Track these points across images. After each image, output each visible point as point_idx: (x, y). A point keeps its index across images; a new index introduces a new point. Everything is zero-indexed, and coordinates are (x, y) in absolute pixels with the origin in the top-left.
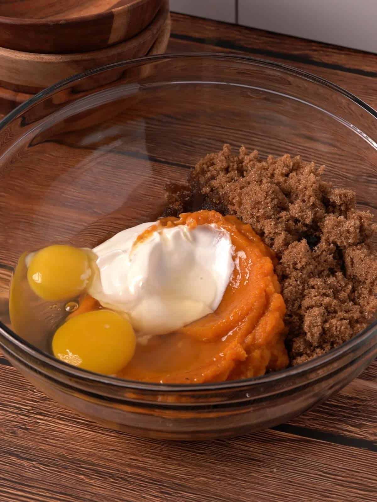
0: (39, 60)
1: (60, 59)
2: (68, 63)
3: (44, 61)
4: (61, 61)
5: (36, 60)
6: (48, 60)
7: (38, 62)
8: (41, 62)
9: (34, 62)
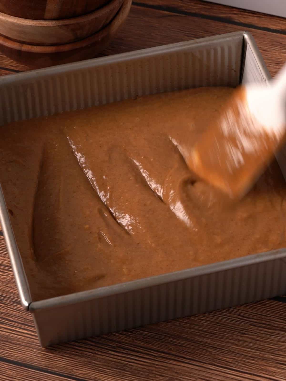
0: (39, 25)
1: (54, 24)
2: (60, 27)
3: (43, 25)
4: (55, 25)
5: (37, 25)
6: (46, 24)
7: (38, 26)
8: (41, 26)
9: (36, 26)
